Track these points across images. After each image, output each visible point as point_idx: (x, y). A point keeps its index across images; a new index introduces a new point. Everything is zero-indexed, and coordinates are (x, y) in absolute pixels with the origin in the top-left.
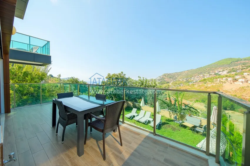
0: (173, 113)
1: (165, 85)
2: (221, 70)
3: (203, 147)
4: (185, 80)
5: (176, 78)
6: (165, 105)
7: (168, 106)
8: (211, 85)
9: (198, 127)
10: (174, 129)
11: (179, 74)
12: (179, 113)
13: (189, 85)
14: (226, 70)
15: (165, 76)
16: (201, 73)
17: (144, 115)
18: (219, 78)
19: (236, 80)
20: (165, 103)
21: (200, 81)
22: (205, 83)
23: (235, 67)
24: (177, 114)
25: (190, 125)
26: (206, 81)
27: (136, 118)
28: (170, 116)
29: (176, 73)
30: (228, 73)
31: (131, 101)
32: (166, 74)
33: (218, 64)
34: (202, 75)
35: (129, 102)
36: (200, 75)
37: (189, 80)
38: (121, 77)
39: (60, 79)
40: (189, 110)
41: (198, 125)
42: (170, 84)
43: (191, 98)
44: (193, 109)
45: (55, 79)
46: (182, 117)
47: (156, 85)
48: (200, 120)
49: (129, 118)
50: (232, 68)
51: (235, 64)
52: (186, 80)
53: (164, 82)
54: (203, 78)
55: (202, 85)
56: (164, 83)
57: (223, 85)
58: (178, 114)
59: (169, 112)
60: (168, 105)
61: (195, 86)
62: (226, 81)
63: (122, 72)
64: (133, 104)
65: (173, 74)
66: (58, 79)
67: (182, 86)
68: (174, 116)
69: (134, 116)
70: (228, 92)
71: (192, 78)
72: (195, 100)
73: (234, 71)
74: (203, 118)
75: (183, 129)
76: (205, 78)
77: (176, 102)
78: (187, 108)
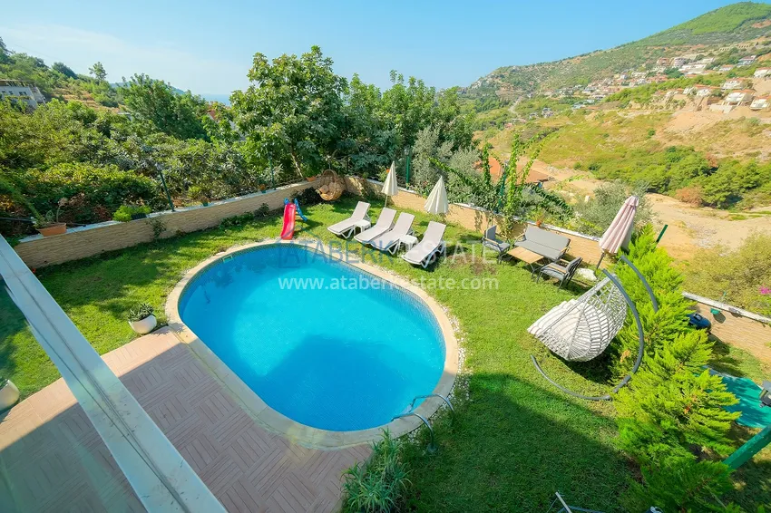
0: (487, 217)
1: (493, 112)
2: (693, 56)
3: (546, 335)
4: (561, 97)
5: (536, 87)
6: (468, 189)
7: (477, 191)
8: (640, 113)
9: (552, 261)
10: (477, 269)
11: (547, 70)
12: (508, 217)
13: (569, 114)
14: (711, 55)
15: (502, 76)
16: (621, 69)
17: (393, 225)
18: (672, 87)
19: (719, 96)
20: (468, 182)
21: (608, 101)
22: (622, 107)
23: (742, 45)
24: (499, 219)
25: (530, 257)
26: (628, 98)
27: (363, 237)
28: (478, 226)
29: (540, 64)
30: (708, 68)
31: (359, 173)
32: (506, 69)
33: (694, 32)
34: (623, 77)
35: (352, 179)
36: (617, 76)
37: (576, 94)
38: (313, 71)
39: (107, 85)
40: (542, 206)
41: (554, 255)
42: (512, 110)
43: (564, 158)
44: (557, 203)
45: (88, 86)
46: (514, 229)
47: (458, 113)
48: (567, 241)
49: (341, 237)
50: (731, 47)
51: (751, 30)
52: (567, 93)
53: (494, 102)
54: (623, 88)
55: (609, 115)
56: (494, 105)
57: (675, 114)
58: (504, 220)
59: (477, 212)
60: (478, 188)
61: (586, 117)
62: (687, 100)
63: (316, 49)
64: (364, 184)
65: (531, 69)
66: (101, 87)
67: (545, 117)
68: (490, 227)
69: (358, 230)
70: (676, 138)
71: (590, 85)
72: (573, 163)
73: (731, 62)
74: (577, 234)
75: (506, 267)
76: (631, 86)
77: (506, 177)
78: (538, 198)
